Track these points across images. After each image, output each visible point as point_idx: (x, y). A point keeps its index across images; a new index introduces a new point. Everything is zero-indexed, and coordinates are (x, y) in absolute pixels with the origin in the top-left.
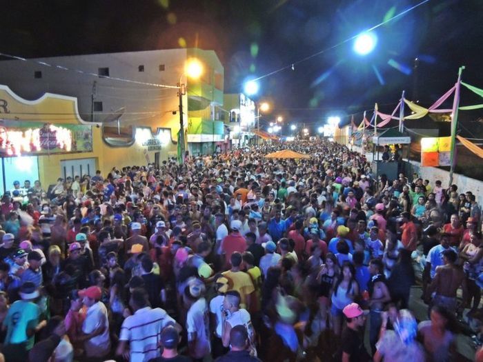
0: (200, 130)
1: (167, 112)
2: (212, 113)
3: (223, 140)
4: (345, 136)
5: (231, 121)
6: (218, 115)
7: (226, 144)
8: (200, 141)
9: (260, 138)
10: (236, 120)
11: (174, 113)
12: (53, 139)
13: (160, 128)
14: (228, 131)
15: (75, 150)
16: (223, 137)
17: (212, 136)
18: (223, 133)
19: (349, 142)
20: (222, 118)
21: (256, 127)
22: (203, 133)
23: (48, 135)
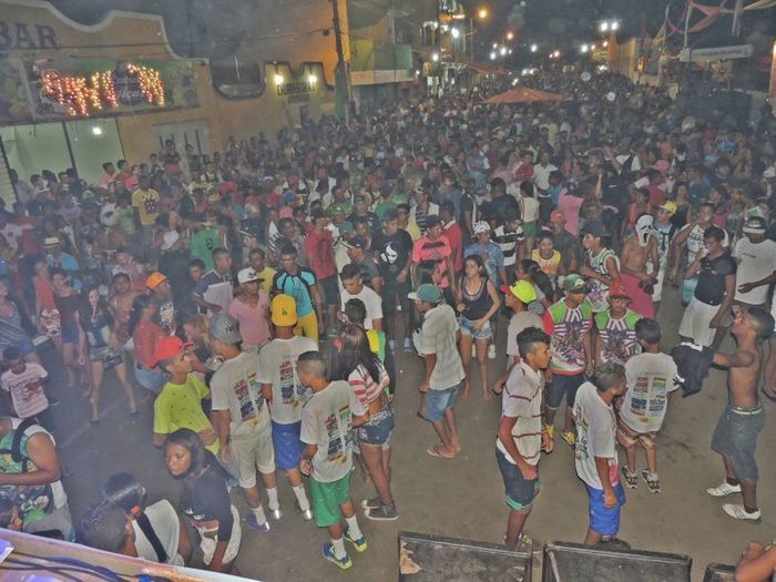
0: (372, 63)
1: (314, 31)
2: (390, 31)
3: (411, 79)
4: (628, 59)
5: (423, 44)
6: (400, 34)
7: (416, 86)
8: (372, 83)
9: (477, 72)
10: (433, 43)
11: (326, 33)
12: (135, 87)
13: (305, 63)
14: (419, 62)
15: (171, 107)
16: (412, 73)
17: (392, 72)
18: (411, 66)
19: (636, 69)
20: (409, 40)
21: (468, 54)
22: (378, 67)
23: (125, 80)
